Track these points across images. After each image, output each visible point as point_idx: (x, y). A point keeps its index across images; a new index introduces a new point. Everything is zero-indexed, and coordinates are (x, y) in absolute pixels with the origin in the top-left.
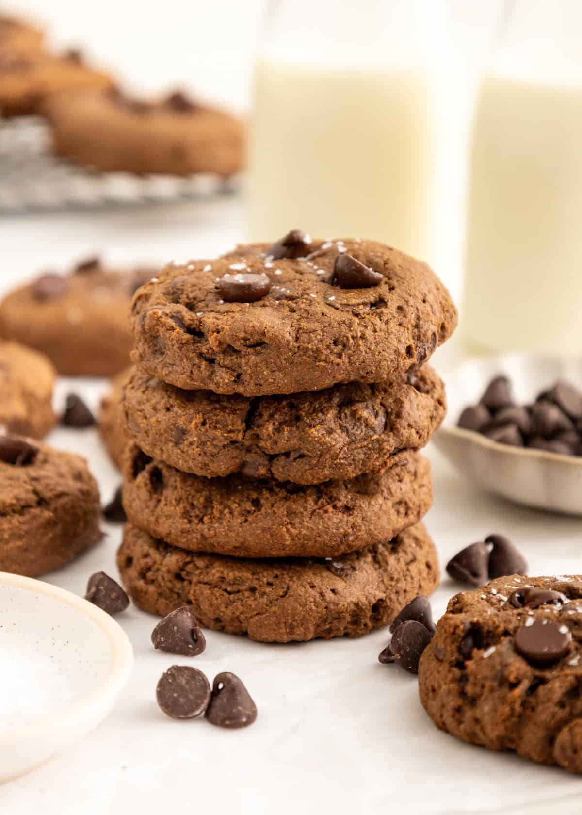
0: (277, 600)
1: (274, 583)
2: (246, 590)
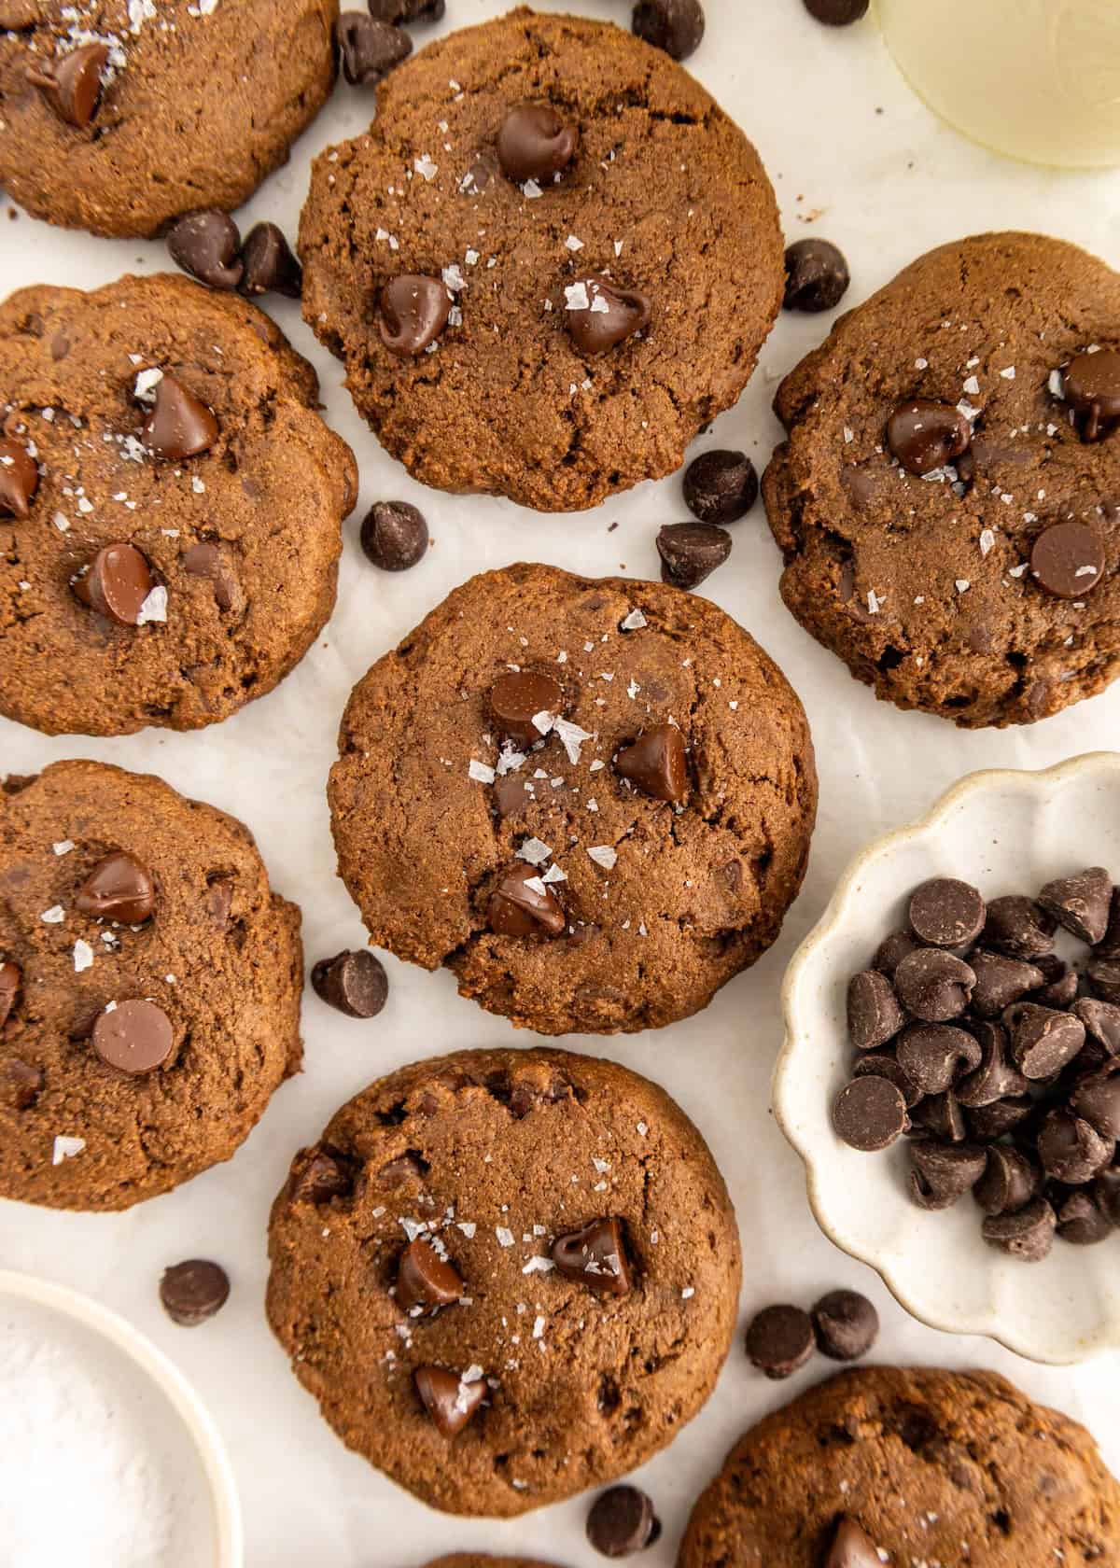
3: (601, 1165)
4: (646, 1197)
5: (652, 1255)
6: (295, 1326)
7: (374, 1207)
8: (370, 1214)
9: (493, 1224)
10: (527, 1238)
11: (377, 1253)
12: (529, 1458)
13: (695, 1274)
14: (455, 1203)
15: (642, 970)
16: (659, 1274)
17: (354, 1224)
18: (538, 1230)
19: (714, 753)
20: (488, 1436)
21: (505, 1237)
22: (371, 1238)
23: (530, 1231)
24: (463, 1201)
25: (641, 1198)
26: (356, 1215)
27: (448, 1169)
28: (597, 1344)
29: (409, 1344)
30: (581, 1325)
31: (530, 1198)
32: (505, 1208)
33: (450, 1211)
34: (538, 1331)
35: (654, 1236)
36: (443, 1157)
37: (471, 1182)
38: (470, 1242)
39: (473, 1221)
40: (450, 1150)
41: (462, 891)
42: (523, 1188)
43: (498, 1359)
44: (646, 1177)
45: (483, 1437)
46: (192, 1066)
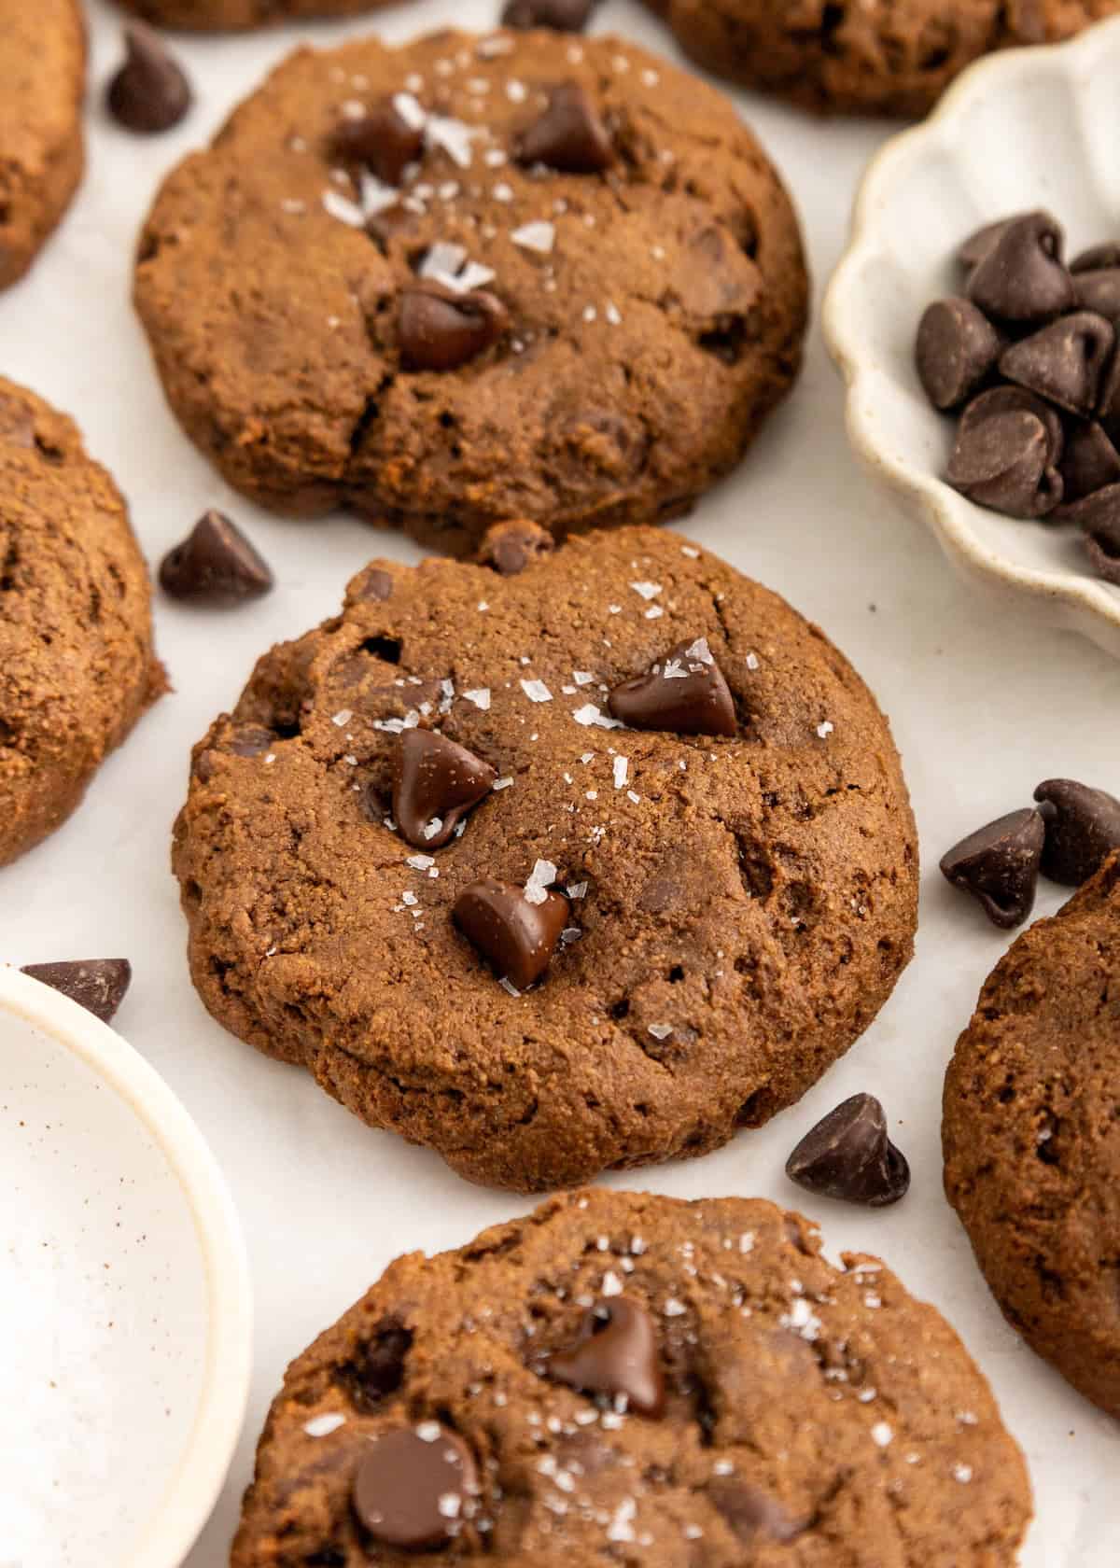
0: (510, 1128)
1: (505, 1086)
2: (441, 1093)
3: (648, 590)
4: (722, 621)
5: (755, 686)
6: (252, 914)
7: (333, 714)
8: (332, 725)
9: (514, 682)
10: (568, 690)
11: (352, 780)
12: (660, 986)
13: (826, 704)
14: (452, 673)
15: (628, 374)
16: (775, 710)
17: (310, 744)
18: (582, 678)
19: (642, 124)
20: (590, 974)
21: (536, 690)
22: (339, 757)
23: (572, 681)
24: (463, 667)
25: (716, 624)
26: (308, 733)
27: (429, 635)
28: (713, 786)
29: (434, 873)
30: (683, 765)
31: (556, 641)
32: (525, 661)
33: (447, 686)
34: (621, 778)
35: (752, 661)
36: (417, 625)
37: (467, 639)
38: (487, 714)
39: (484, 686)
40: (424, 614)
41: (356, 324)
42: (544, 632)
43: (572, 836)
44: (716, 603)
45: (583, 981)
46: (25, 580)
